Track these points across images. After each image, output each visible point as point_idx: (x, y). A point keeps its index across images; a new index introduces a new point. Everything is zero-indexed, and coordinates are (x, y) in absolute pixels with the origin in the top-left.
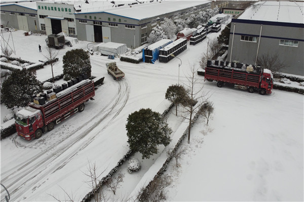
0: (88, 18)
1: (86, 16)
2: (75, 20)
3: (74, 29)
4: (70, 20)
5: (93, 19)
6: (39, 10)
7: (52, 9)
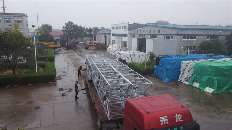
0: (136, 33)
1: (135, 31)
2: (128, 35)
3: (127, 42)
4: (125, 35)
5: (139, 33)
6: (112, 30)
7: (118, 29)
